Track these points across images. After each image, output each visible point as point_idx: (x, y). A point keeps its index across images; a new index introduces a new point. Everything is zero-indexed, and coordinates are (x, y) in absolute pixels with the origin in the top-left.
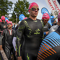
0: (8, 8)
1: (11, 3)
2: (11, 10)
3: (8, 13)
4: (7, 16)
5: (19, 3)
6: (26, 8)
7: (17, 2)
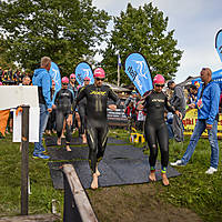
0: (93, 34)
1: (104, 16)
2: (102, 40)
3: (91, 48)
4: (88, 59)
5: (131, 16)
6: (151, 33)
7: (122, 14)
